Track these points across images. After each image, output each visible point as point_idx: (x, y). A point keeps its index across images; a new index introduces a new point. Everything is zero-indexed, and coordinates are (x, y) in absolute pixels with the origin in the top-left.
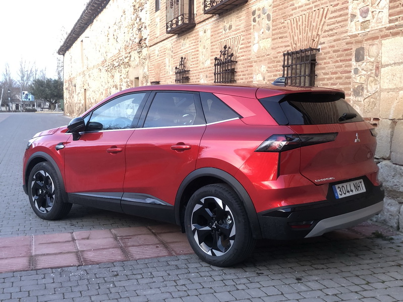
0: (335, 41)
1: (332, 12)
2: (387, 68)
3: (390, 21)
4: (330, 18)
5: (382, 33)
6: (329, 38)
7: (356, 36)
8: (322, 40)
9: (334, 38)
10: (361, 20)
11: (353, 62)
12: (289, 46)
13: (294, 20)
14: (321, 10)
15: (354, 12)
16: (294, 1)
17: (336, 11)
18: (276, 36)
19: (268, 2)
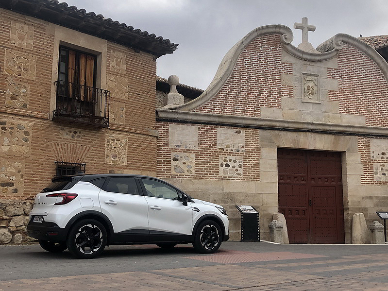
1: (93, 150)
3: (128, 164)
4: (91, 152)
6: (90, 161)
7: (109, 164)
9: (95, 162)
10: (112, 159)
12: (53, 157)
13: (58, 144)
14: (84, 147)
15: (108, 154)
16: (59, 134)
17: (96, 150)
18: (36, 148)
19: (26, 124)
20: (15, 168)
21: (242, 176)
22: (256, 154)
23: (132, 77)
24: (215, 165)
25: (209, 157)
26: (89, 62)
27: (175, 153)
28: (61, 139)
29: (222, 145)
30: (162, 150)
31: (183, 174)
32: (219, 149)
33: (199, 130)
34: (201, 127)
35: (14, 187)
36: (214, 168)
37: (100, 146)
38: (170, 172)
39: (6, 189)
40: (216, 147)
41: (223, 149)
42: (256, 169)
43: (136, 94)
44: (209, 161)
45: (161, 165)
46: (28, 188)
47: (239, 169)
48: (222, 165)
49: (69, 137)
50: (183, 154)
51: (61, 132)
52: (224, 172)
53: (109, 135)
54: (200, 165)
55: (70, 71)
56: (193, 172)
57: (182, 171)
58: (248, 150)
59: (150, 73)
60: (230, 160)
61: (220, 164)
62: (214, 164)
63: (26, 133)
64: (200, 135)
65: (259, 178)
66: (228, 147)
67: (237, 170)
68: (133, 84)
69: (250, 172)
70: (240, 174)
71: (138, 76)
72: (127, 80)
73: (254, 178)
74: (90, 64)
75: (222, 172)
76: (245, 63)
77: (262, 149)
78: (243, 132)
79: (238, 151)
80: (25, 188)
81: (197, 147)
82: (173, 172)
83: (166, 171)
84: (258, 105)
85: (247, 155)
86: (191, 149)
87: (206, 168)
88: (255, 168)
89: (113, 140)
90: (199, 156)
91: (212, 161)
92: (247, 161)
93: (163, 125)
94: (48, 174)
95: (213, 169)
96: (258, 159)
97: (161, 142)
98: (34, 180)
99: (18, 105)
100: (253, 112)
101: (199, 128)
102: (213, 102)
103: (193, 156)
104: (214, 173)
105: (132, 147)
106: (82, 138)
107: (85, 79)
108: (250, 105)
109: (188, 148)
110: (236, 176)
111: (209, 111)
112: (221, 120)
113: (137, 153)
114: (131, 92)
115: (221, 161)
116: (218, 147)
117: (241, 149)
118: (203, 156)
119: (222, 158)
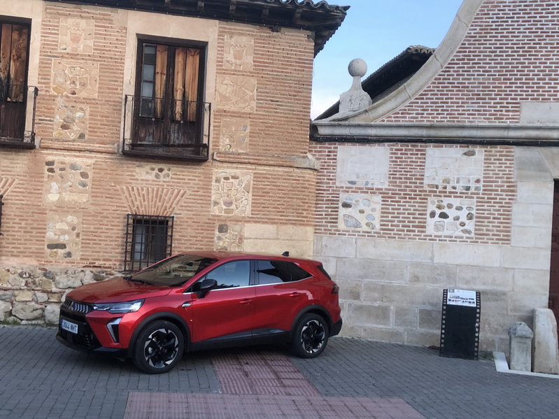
0: (193, 215)
1: (190, 195)
2: (249, 240)
3: (252, 214)
4: (187, 198)
5: (245, 220)
6: (186, 212)
7: (219, 216)
8: (178, 212)
9: (194, 213)
10: (224, 207)
11: (217, 232)
12: (125, 207)
13: (133, 188)
14: (176, 190)
15: (217, 201)
16: (134, 174)
17: (196, 195)
18: (99, 195)
19: (83, 161)
20: (68, 223)
21: (472, 235)
22: (504, 193)
23: (265, 74)
24: (419, 214)
25: (408, 200)
26: (190, 59)
27: (347, 194)
28: (137, 180)
29: (434, 179)
30: (324, 190)
31: (358, 229)
32: (429, 185)
33: (392, 153)
34: (394, 148)
35: (67, 250)
36: (417, 220)
37: (203, 188)
38: (336, 227)
39: (55, 252)
40: (422, 183)
41: (437, 187)
42: (502, 223)
43: (272, 101)
44: (407, 207)
45: (322, 215)
46: (88, 251)
47: (467, 222)
48: (433, 215)
49: (151, 177)
50: (359, 196)
51: (137, 170)
52: (437, 228)
53: (219, 171)
54: (390, 215)
55: (158, 77)
56: (378, 227)
57: (357, 225)
58: (487, 186)
59: (300, 63)
60: (450, 206)
61: (428, 213)
62: (417, 212)
63: (84, 175)
64: (393, 161)
65: (509, 240)
66: (447, 181)
67: (463, 224)
68: (267, 85)
69: (490, 228)
70: (469, 232)
71: (275, 71)
72: (254, 81)
73: (499, 240)
74: (193, 61)
75: (433, 227)
76: (490, 20)
77: (519, 184)
78: (480, 152)
79: (468, 188)
80: (82, 251)
81: (387, 183)
82: (341, 225)
83: (329, 225)
84: (516, 99)
85: (486, 196)
86: (375, 187)
87: (401, 219)
88: (502, 220)
89: (226, 179)
90: (390, 200)
91: (412, 208)
92: (486, 208)
93: (327, 148)
94: (117, 232)
95: (414, 222)
96: (509, 203)
97: (324, 176)
98: (95, 240)
99: (72, 136)
100: (504, 113)
101: (392, 149)
102: (420, 101)
103: (378, 198)
104: (416, 229)
105: (261, 188)
106: (172, 178)
107: (184, 87)
108: (498, 101)
109: (369, 186)
110: (461, 234)
111: (412, 118)
112: (433, 133)
113: (270, 197)
114: (262, 100)
115: (431, 207)
116: (426, 182)
117: (473, 185)
118: (397, 199)
119: (433, 203)
